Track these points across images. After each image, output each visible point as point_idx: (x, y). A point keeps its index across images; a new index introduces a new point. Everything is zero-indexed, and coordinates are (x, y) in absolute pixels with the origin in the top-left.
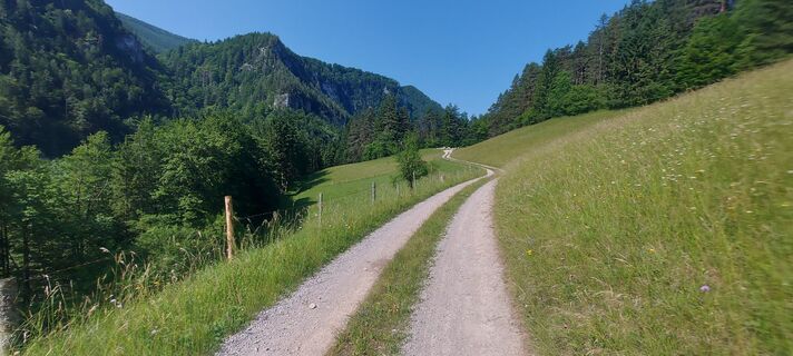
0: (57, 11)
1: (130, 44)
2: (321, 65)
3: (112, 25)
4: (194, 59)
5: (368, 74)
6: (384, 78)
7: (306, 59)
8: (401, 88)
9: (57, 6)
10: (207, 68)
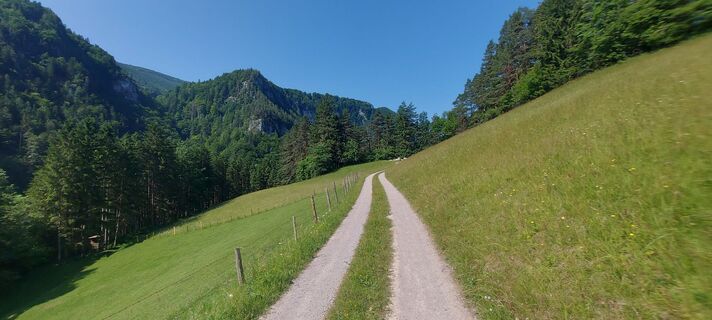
0: (50, 59)
1: (126, 86)
2: (301, 95)
3: (110, 71)
4: (186, 97)
5: (345, 99)
6: (359, 101)
7: (287, 91)
8: (375, 110)
9: (51, 55)
10: (196, 103)
